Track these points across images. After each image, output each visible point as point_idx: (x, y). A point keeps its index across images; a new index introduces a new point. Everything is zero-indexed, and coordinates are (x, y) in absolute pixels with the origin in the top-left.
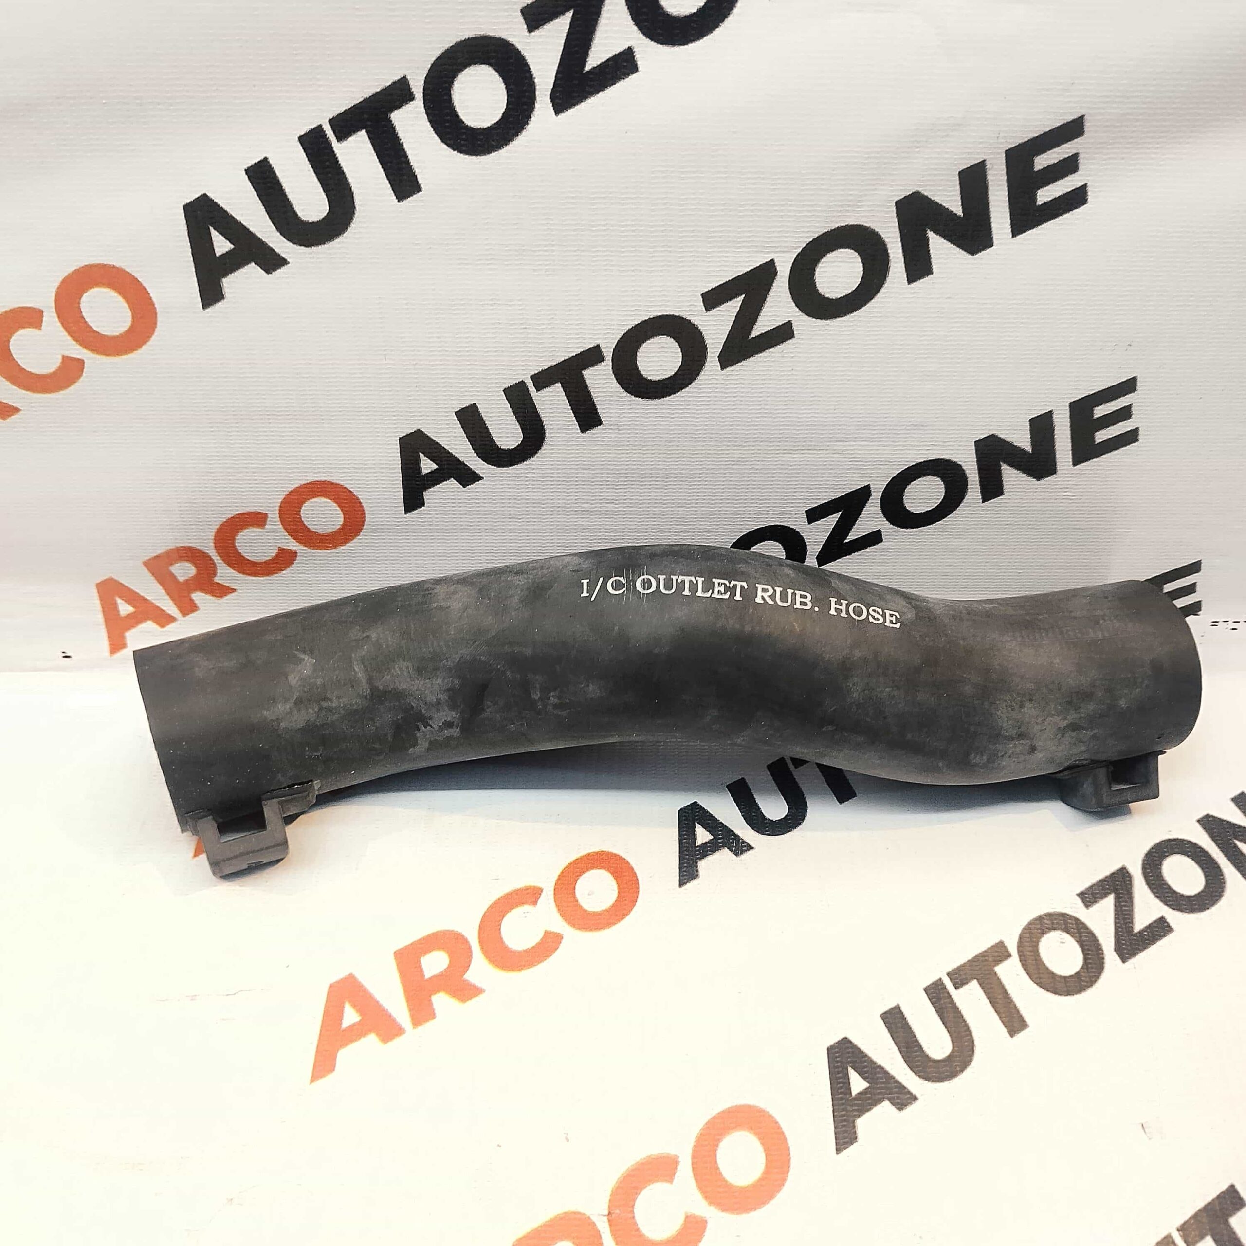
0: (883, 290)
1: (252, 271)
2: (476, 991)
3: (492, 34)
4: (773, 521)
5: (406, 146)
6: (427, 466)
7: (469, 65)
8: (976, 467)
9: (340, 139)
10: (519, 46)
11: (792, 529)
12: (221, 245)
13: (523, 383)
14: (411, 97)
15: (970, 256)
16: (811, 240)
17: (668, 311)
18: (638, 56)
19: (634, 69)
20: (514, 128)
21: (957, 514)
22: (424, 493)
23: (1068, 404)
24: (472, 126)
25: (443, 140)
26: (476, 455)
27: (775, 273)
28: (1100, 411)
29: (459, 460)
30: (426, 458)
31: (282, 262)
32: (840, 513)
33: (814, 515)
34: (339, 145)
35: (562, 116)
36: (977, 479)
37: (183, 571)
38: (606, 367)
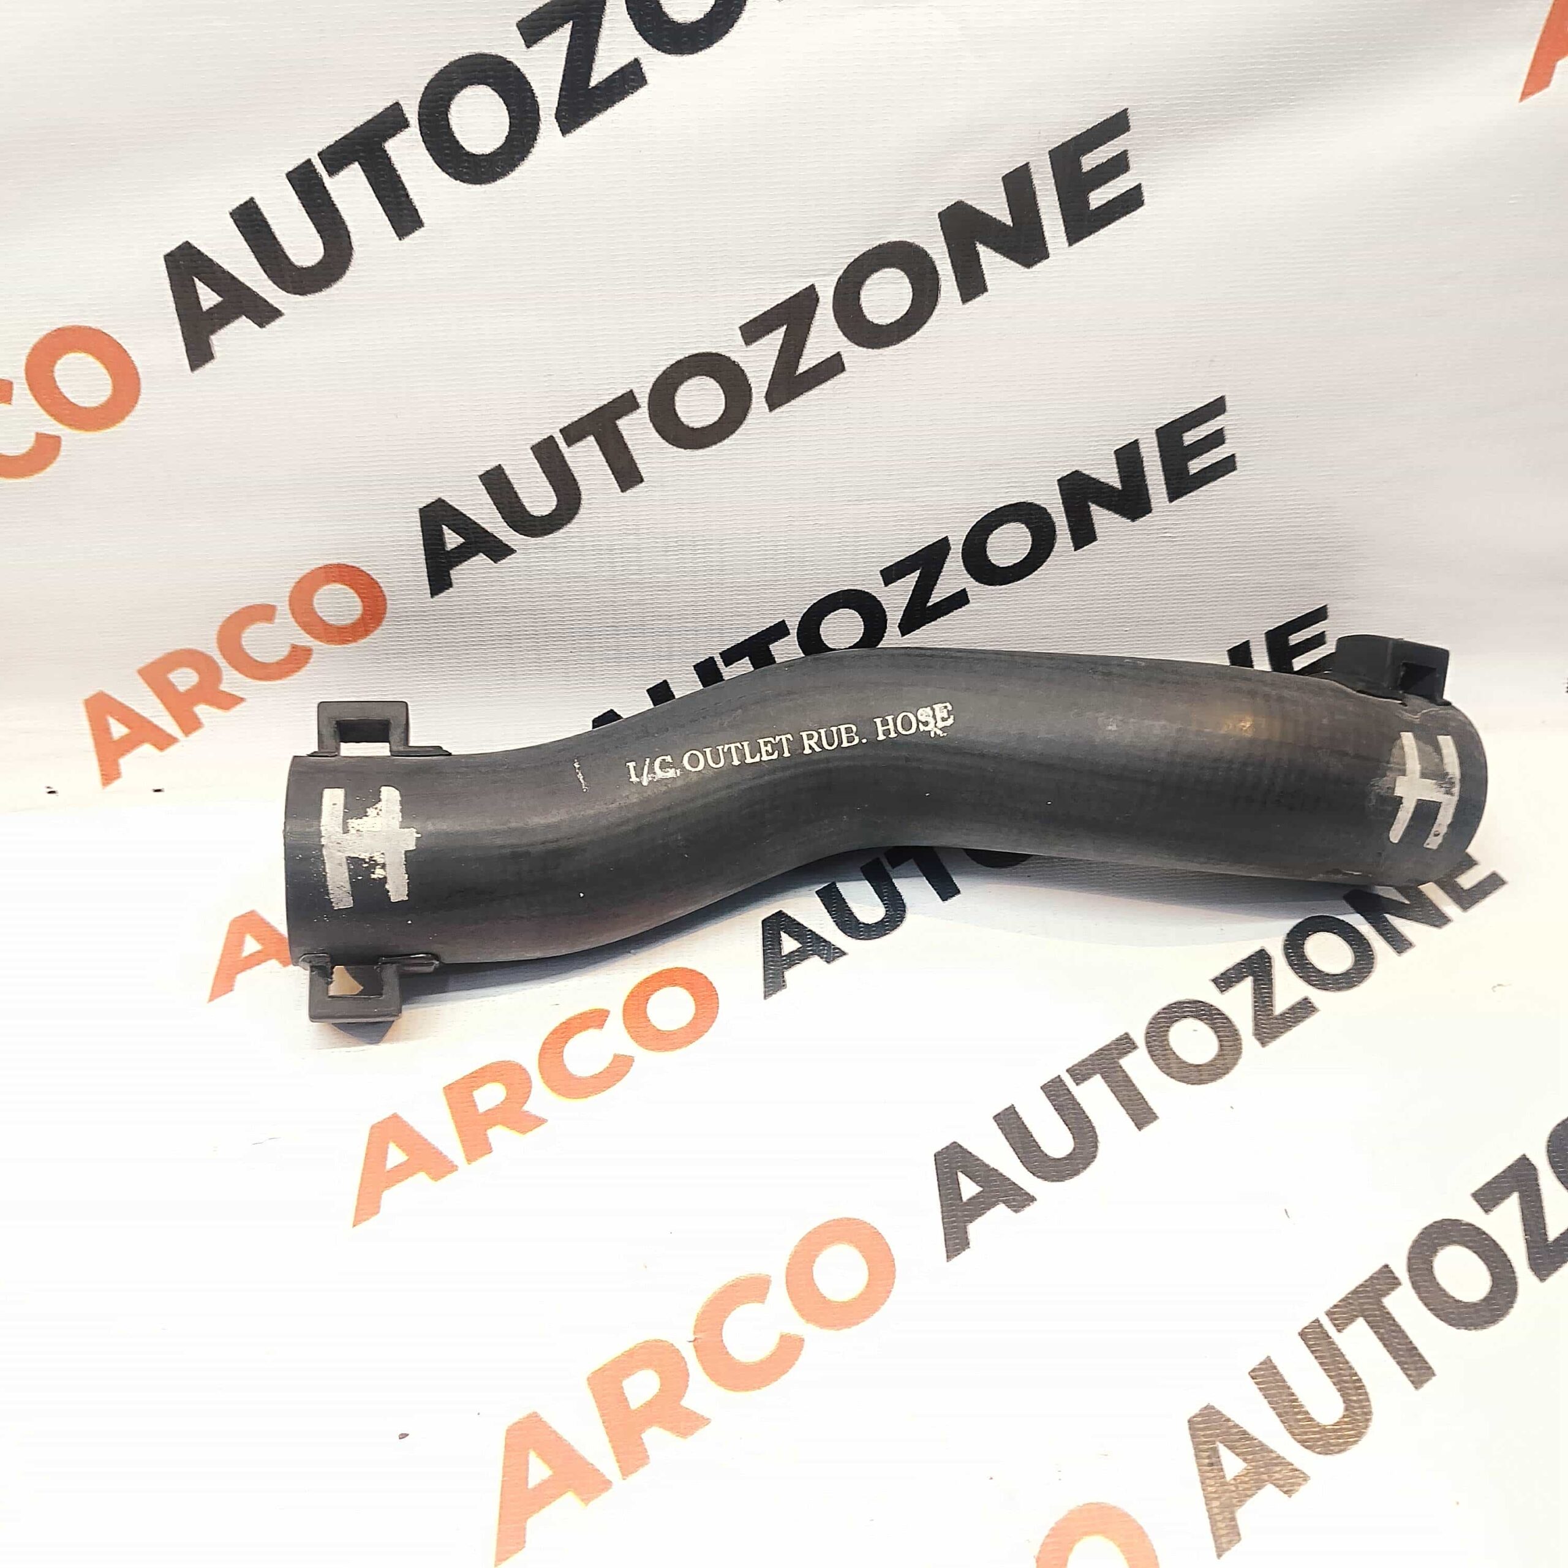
0: (936, 312)
1: (243, 324)
3: (486, 51)
4: (846, 585)
5: (404, 178)
6: (452, 540)
7: (466, 86)
8: (1063, 509)
9: (331, 173)
10: (518, 64)
11: (867, 593)
12: (208, 298)
13: (551, 438)
14: (406, 124)
15: (1026, 270)
16: (852, 260)
17: (705, 348)
18: (646, 68)
20: (519, 153)
21: (1048, 566)
22: (451, 572)
23: (1154, 431)
24: (474, 152)
25: (444, 169)
26: (505, 524)
27: (817, 299)
28: (1191, 437)
29: (487, 531)
30: (450, 532)
31: (276, 314)
32: (918, 571)
33: (890, 575)
34: (331, 180)
35: (569, 136)
36: (1066, 523)
37: (184, 679)
38: (642, 414)
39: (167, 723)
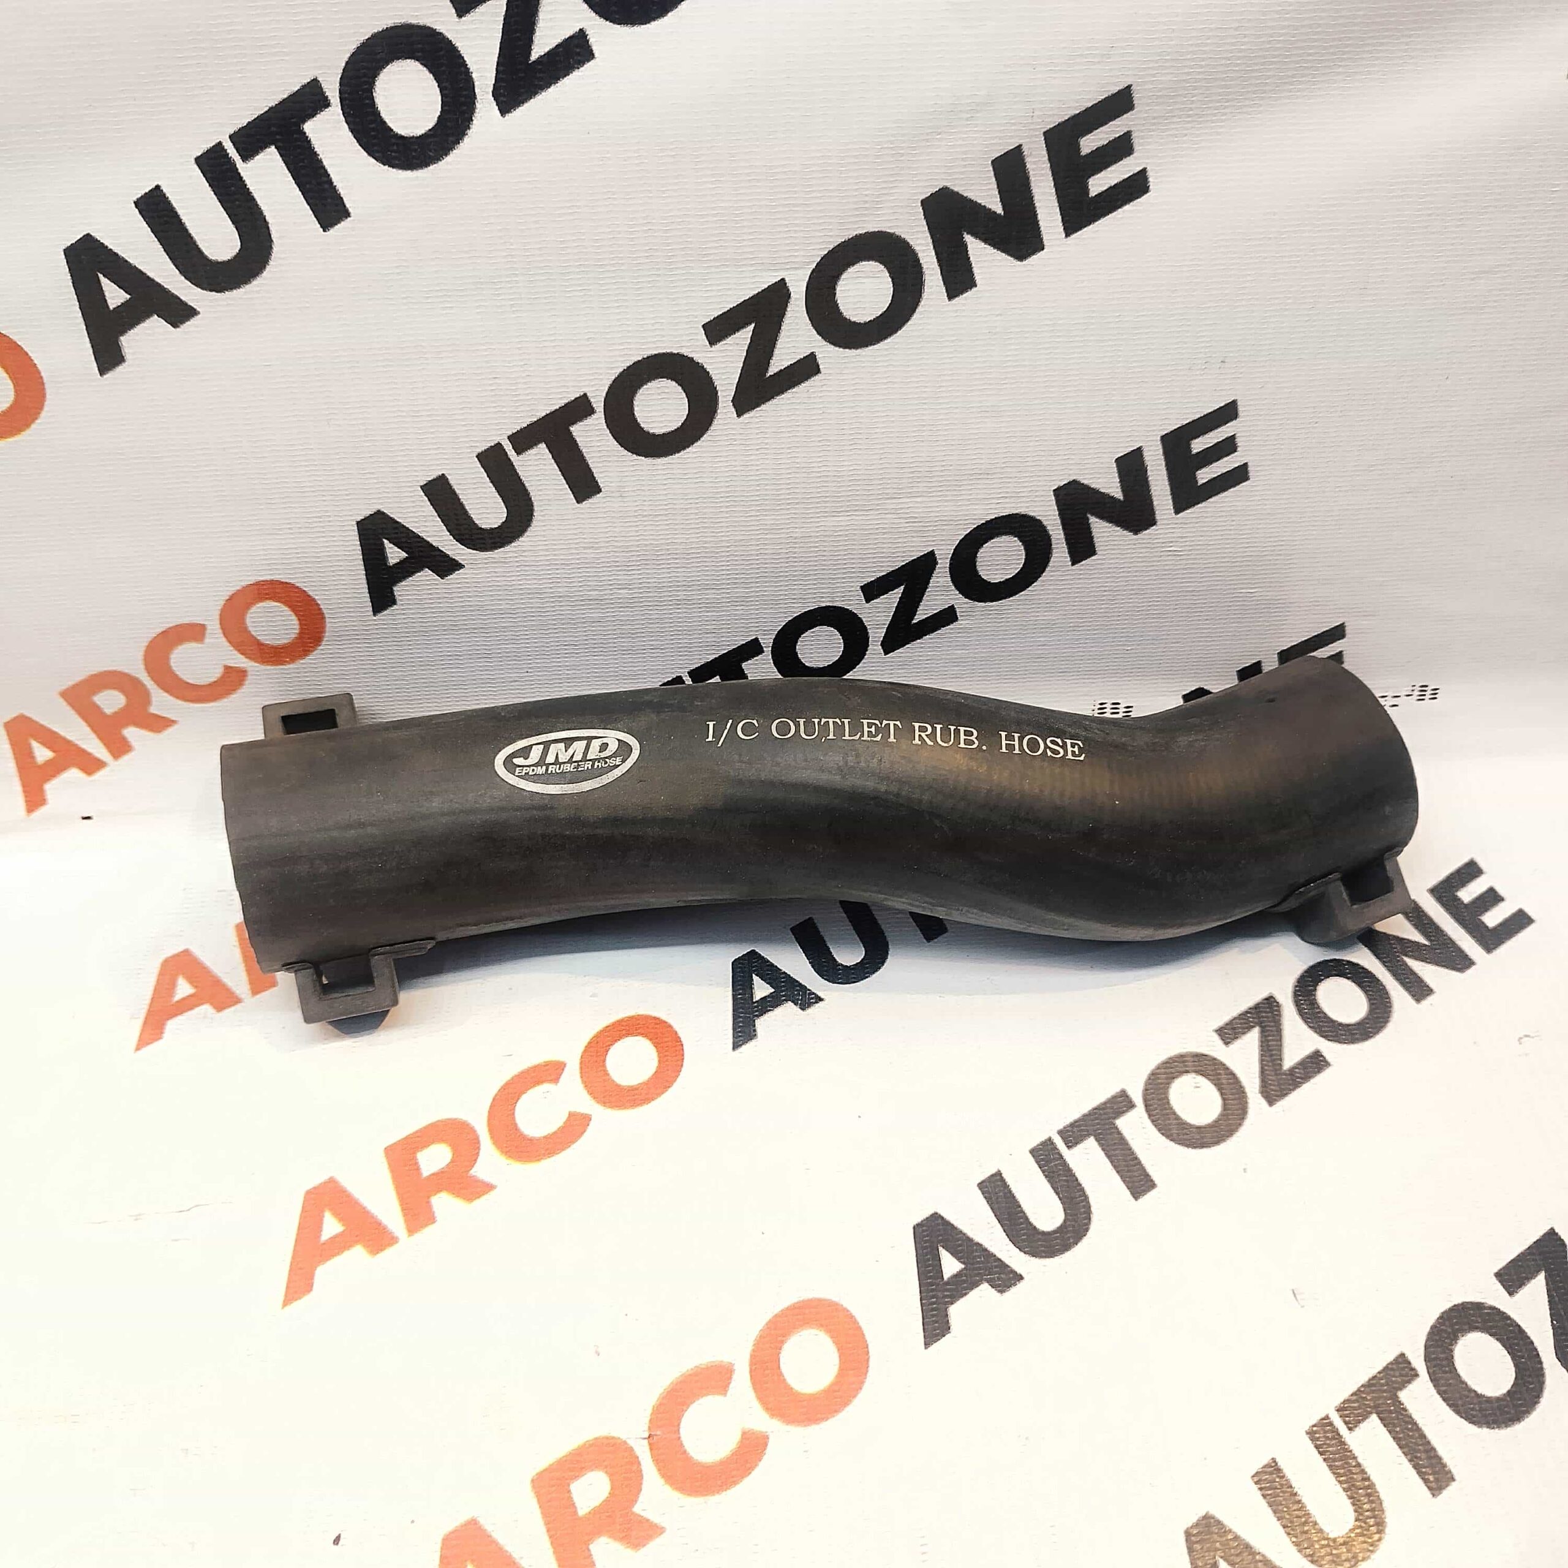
0: (919, 309)
1: (155, 324)
2: (488, 1187)
3: (414, 21)
4: (823, 602)
5: (325, 163)
6: (394, 554)
7: (392, 61)
8: (1059, 522)
9: (245, 158)
10: (449, 36)
11: (847, 610)
12: (115, 296)
13: (499, 445)
14: (325, 103)
15: (1019, 263)
16: (826, 252)
17: (665, 348)
18: (592, 40)
19: (589, 55)
20: (453, 135)
21: (1043, 581)
22: (395, 588)
23: (1159, 438)
24: (403, 134)
25: (370, 153)
26: (451, 537)
27: (788, 296)
28: (1198, 445)
29: (432, 545)
30: (392, 545)
31: (192, 312)
32: (902, 587)
33: (872, 591)
34: (244, 165)
35: (509, 116)
36: (1062, 536)
37: (111, 701)
38: (598, 420)
39: (96, 747)
